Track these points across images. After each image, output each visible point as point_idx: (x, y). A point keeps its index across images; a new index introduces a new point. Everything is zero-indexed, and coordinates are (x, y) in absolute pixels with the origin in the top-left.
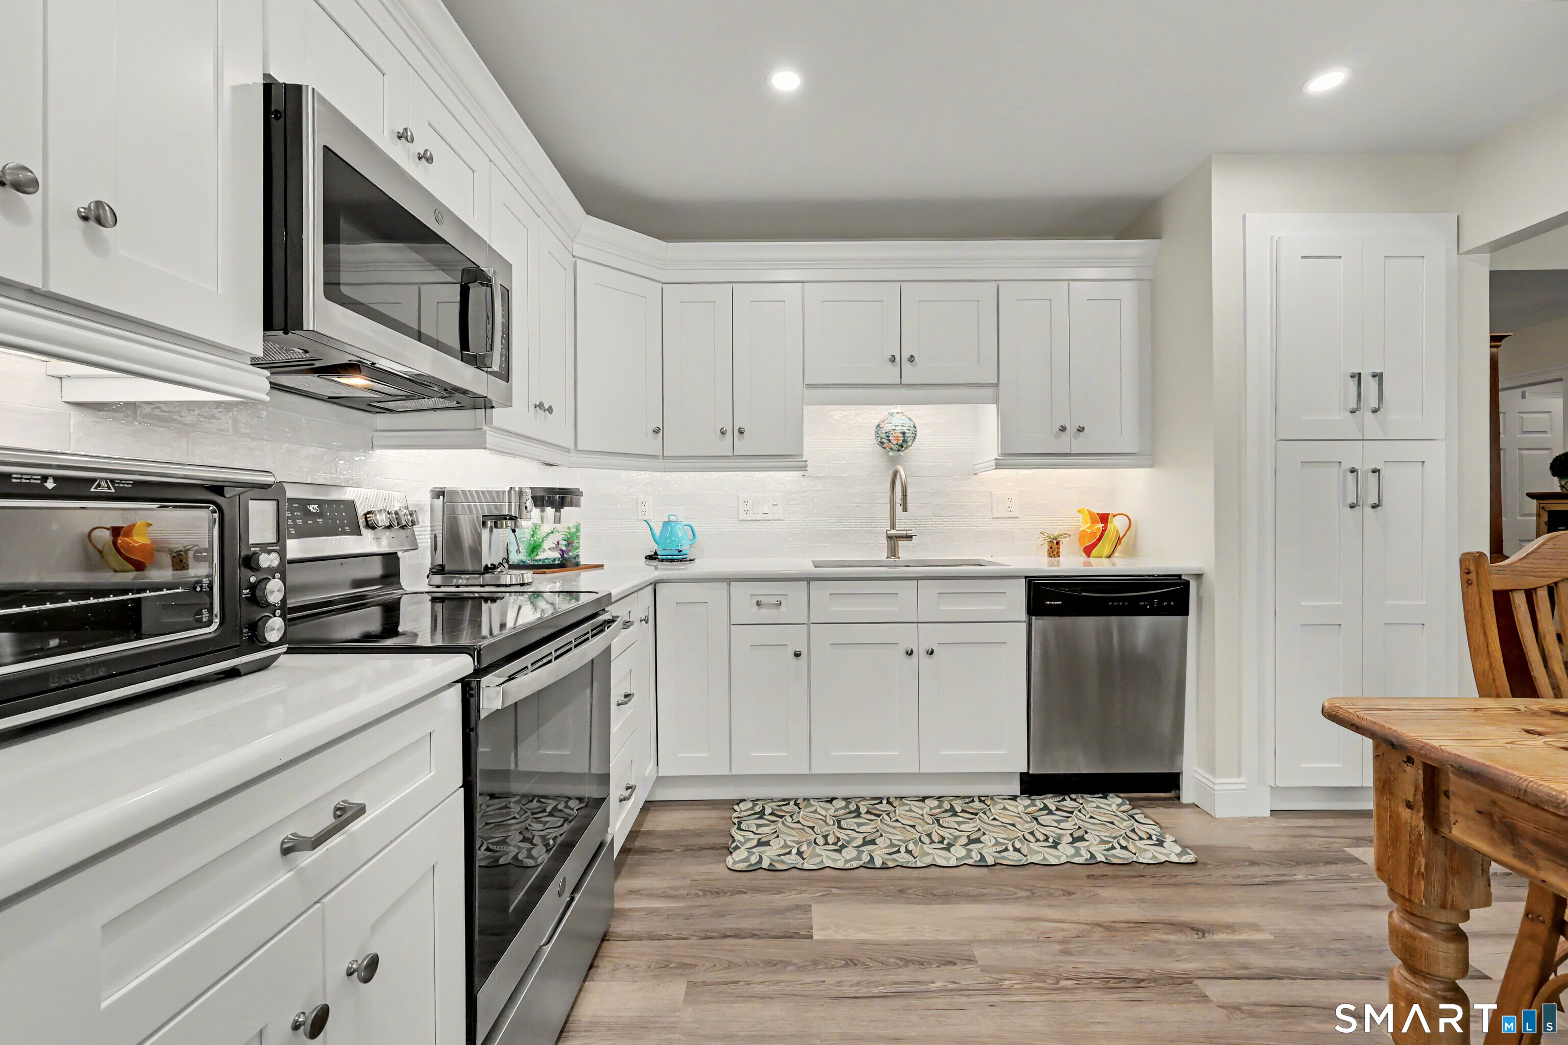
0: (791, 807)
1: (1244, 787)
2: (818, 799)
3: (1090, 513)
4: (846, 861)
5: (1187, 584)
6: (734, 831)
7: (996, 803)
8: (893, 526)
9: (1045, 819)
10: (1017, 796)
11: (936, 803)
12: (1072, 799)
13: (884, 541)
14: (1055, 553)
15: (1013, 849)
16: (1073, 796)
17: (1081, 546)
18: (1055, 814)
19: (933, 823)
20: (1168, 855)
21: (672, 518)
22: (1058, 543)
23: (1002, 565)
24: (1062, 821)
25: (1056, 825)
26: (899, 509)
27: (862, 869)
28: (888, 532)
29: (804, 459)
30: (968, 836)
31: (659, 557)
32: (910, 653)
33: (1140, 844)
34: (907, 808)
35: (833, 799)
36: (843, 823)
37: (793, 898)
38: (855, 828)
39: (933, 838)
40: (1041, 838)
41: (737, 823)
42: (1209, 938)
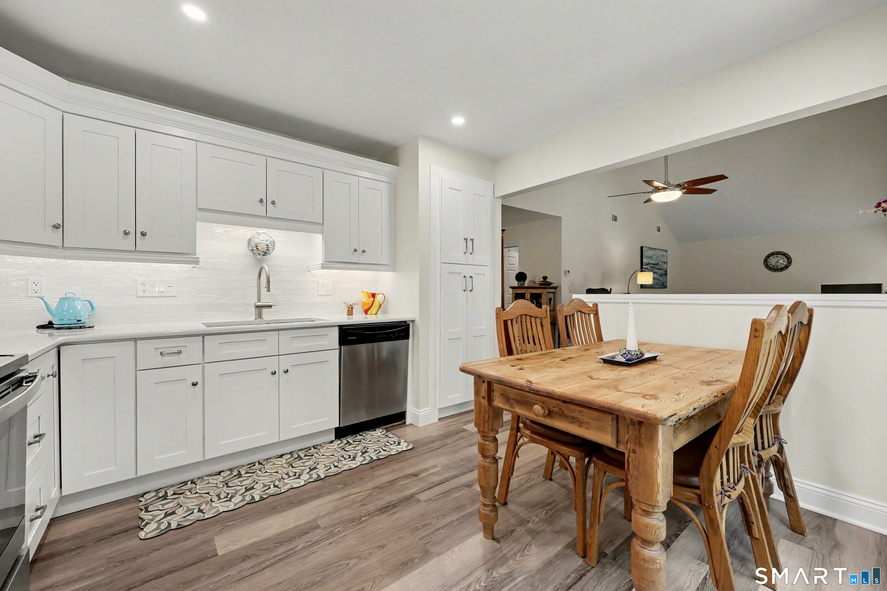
0: (189, 485)
1: (429, 411)
2: (210, 475)
3: (368, 293)
4: (236, 504)
5: (409, 325)
6: (143, 514)
7: (323, 447)
8: (259, 300)
9: (348, 448)
10: (333, 441)
11: (289, 456)
12: (360, 435)
13: (253, 310)
14: (351, 313)
15: (334, 467)
16: (361, 434)
17: (363, 309)
18: (353, 444)
19: (289, 467)
20: (402, 448)
21: (68, 295)
22: (352, 308)
23: (325, 320)
24: (356, 447)
25: (354, 449)
26: (264, 290)
27: (247, 505)
28: (256, 304)
29: (197, 256)
30: (310, 468)
31: (54, 326)
32: (274, 373)
33: (391, 447)
34: (272, 463)
35: (221, 472)
36: (230, 484)
37: (200, 538)
38: (239, 484)
39: (290, 475)
40: (347, 457)
41: (143, 509)
42: (419, 477)
